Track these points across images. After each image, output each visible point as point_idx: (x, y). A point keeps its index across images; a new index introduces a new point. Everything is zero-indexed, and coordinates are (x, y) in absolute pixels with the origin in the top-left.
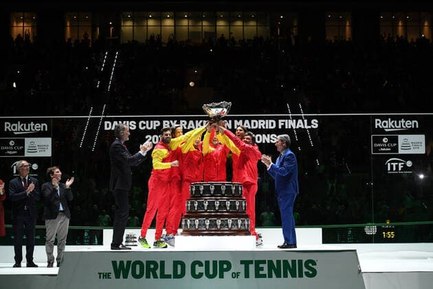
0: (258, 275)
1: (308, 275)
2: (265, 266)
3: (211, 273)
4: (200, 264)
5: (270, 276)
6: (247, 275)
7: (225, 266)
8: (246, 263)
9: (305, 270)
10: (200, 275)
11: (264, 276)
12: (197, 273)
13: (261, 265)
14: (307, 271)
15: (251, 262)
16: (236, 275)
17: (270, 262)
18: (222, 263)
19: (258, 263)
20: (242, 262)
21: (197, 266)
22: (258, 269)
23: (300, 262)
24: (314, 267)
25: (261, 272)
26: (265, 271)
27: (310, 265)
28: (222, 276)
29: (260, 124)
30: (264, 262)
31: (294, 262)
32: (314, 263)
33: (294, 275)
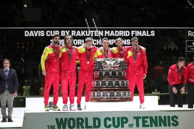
0: (144, 126)
1: (173, 125)
2: (148, 120)
3: (116, 124)
4: (110, 119)
5: (151, 126)
6: (138, 126)
7: (124, 120)
8: (137, 118)
9: (172, 122)
10: (110, 126)
11: (148, 126)
12: (108, 125)
13: (146, 120)
14: (173, 122)
15: (140, 118)
16: (131, 126)
17: (151, 118)
18: (122, 118)
19: (144, 118)
20: (134, 118)
21: (108, 120)
22: (144, 122)
23: (169, 117)
24: (177, 120)
25: (146, 124)
26: (148, 123)
27: (175, 119)
28: (123, 126)
29: (120, 33)
30: (147, 117)
31: (165, 117)
32: (177, 118)
33: (165, 125)
